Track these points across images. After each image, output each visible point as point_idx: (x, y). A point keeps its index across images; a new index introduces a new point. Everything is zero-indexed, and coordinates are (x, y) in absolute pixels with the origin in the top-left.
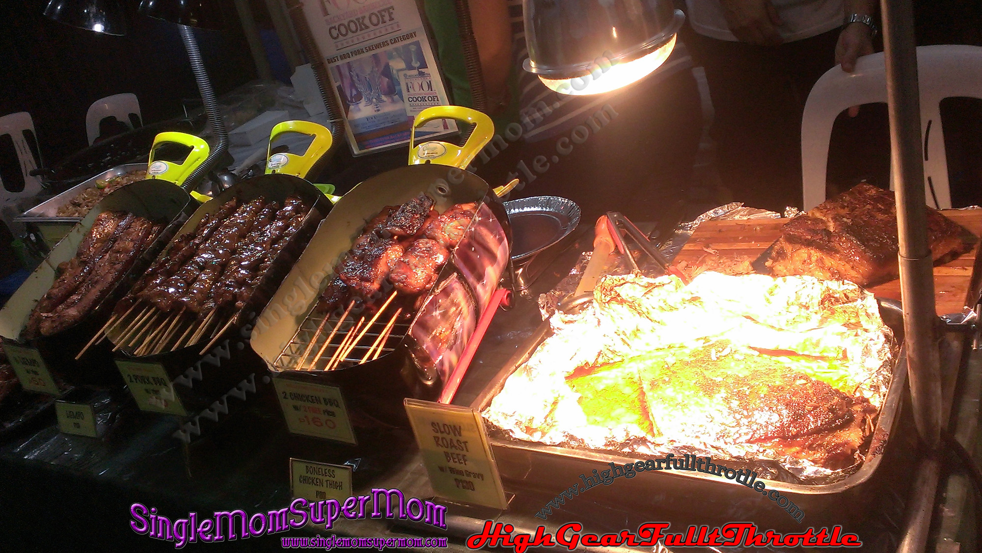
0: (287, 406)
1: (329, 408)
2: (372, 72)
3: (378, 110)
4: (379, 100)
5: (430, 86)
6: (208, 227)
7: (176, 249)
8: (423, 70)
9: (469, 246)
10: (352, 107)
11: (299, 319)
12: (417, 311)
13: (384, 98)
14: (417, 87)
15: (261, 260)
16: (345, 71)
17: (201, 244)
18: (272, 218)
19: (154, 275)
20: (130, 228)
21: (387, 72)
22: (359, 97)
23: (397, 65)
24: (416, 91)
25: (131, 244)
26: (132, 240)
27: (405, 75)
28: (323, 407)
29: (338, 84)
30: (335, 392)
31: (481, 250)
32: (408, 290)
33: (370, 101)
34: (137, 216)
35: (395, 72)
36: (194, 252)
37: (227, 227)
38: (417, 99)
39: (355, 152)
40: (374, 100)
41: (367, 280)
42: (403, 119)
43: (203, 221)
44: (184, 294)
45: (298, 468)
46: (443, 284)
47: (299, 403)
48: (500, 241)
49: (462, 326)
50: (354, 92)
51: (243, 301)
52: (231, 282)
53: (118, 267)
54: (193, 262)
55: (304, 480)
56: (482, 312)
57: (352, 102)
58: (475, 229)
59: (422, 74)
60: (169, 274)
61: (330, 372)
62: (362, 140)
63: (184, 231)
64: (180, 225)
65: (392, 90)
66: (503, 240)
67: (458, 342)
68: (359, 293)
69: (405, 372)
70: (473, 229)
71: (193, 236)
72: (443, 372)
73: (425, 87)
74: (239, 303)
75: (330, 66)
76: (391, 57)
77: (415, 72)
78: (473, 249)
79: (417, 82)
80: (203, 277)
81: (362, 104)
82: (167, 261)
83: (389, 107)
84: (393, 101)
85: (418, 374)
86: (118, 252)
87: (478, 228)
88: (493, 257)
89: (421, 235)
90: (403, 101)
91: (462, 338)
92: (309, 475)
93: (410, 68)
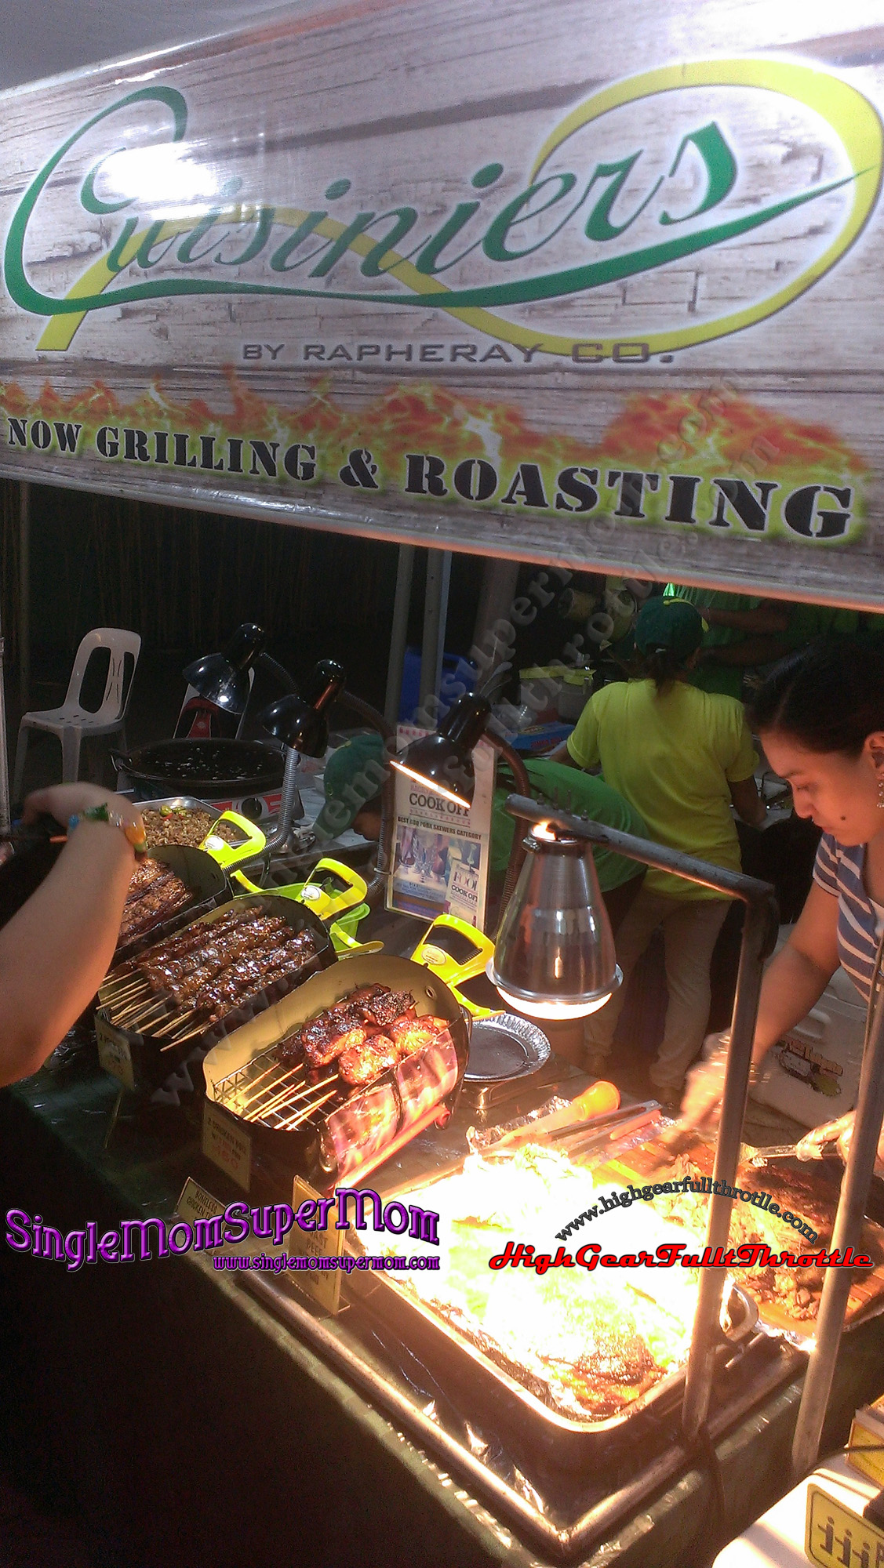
0: (208, 1130)
1: (238, 1150)
2: (432, 847)
3: (423, 882)
4: (427, 872)
5: (474, 885)
6: (226, 925)
7: (192, 934)
8: (475, 870)
9: (416, 1063)
10: (401, 867)
11: (255, 1053)
12: (348, 1099)
13: (432, 873)
14: (463, 880)
15: (252, 982)
16: (409, 834)
17: (213, 938)
18: (282, 943)
19: (161, 951)
20: (165, 885)
21: (444, 854)
22: (411, 861)
23: (454, 853)
24: (462, 884)
25: (159, 904)
26: (161, 900)
27: (458, 866)
28: (233, 1146)
29: (398, 842)
30: (246, 1140)
31: (426, 1071)
32: (346, 1080)
33: (419, 870)
34: (177, 875)
35: (450, 858)
36: (205, 943)
37: (241, 933)
38: (459, 890)
39: (388, 906)
40: (423, 871)
41: (321, 1051)
42: (440, 900)
43: (225, 916)
44: (177, 981)
45: (190, 1188)
46: (376, 1089)
47: (216, 1132)
48: (450, 1068)
49: (379, 1132)
50: (409, 856)
51: (217, 1016)
52: (217, 991)
53: (139, 920)
54: (197, 954)
55: (190, 1201)
56: (406, 1124)
57: (403, 862)
58: (429, 1051)
59: (472, 872)
60: (175, 956)
61: (248, 1122)
62: (398, 898)
63: (207, 919)
64: (206, 910)
65: (442, 871)
66: (453, 1068)
67: (369, 1144)
68: (309, 1061)
69: (309, 1150)
70: (426, 1050)
71: (209, 928)
72: (342, 1166)
73: (471, 884)
74: (213, 1017)
75: (397, 823)
76: (452, 843)
77: (467, 867)
78: (419, 1067)
79: (466, 876)
80: (199, 973)
81: (413, 868)
82: (178, 942)
83: (432, 884)
84: (439, 881)
85: (320, 1158)
86: (145, 906)
87: (431, 1051)
88: (436, 1080)
89: (387, 1031)
90: (447, 885)
91: (375, 1142)
92: (196, 1200)
93: (465, 862)
